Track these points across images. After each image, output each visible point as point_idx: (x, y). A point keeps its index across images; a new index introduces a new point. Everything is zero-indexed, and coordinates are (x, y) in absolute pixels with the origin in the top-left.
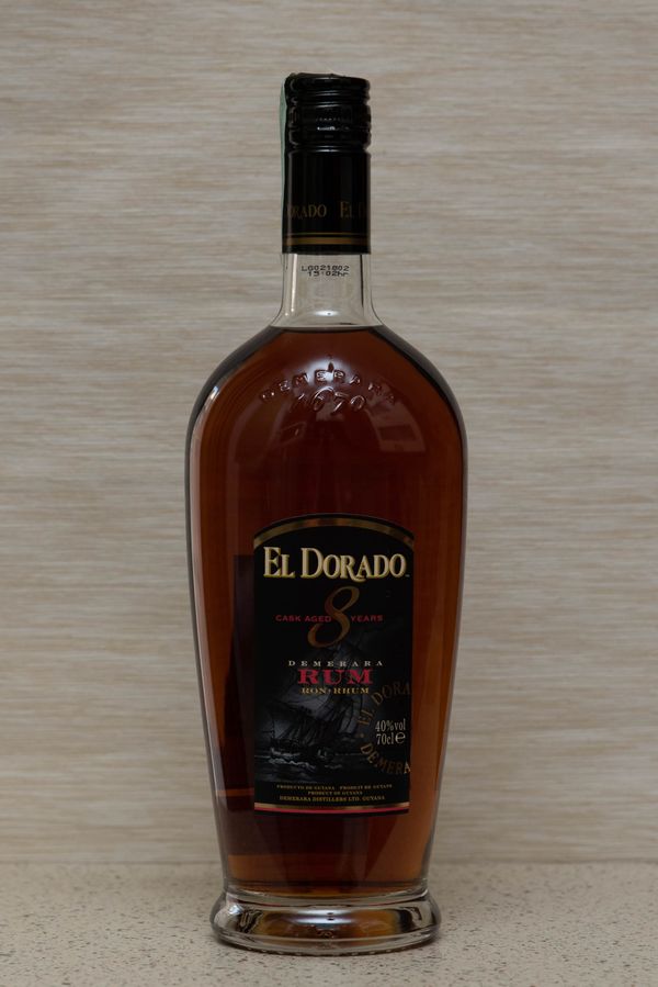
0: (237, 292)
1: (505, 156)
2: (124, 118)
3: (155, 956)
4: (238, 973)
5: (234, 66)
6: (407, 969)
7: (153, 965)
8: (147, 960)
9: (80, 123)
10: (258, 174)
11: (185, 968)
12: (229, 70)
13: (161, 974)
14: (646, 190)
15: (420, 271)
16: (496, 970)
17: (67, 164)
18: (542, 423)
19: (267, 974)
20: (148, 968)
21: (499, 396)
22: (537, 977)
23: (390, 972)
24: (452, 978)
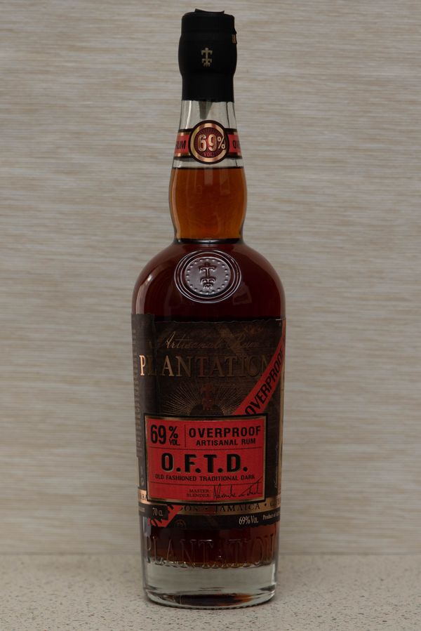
0: (152, 157)
1: (324, 78)
2: (84, 44)
3: (36, 613)
4: (87, 623)
5: (154, 13)
6: (194, 621)
7: (33, 619)
8: (31, 616)
9: (55, 46)
10: (167, 82)
11: (53, 620)
12: (151, 15)
13: (38, 625)
14: (413, 102)
15: (268, 148)
16: (250, 622)
17: (47, 72)
18: (341, 248)
19: (105, 625)
20: (31, 620)
21: (315, 230)
22: (276, 626)
23: (183, 623)
24: (222, 626)
